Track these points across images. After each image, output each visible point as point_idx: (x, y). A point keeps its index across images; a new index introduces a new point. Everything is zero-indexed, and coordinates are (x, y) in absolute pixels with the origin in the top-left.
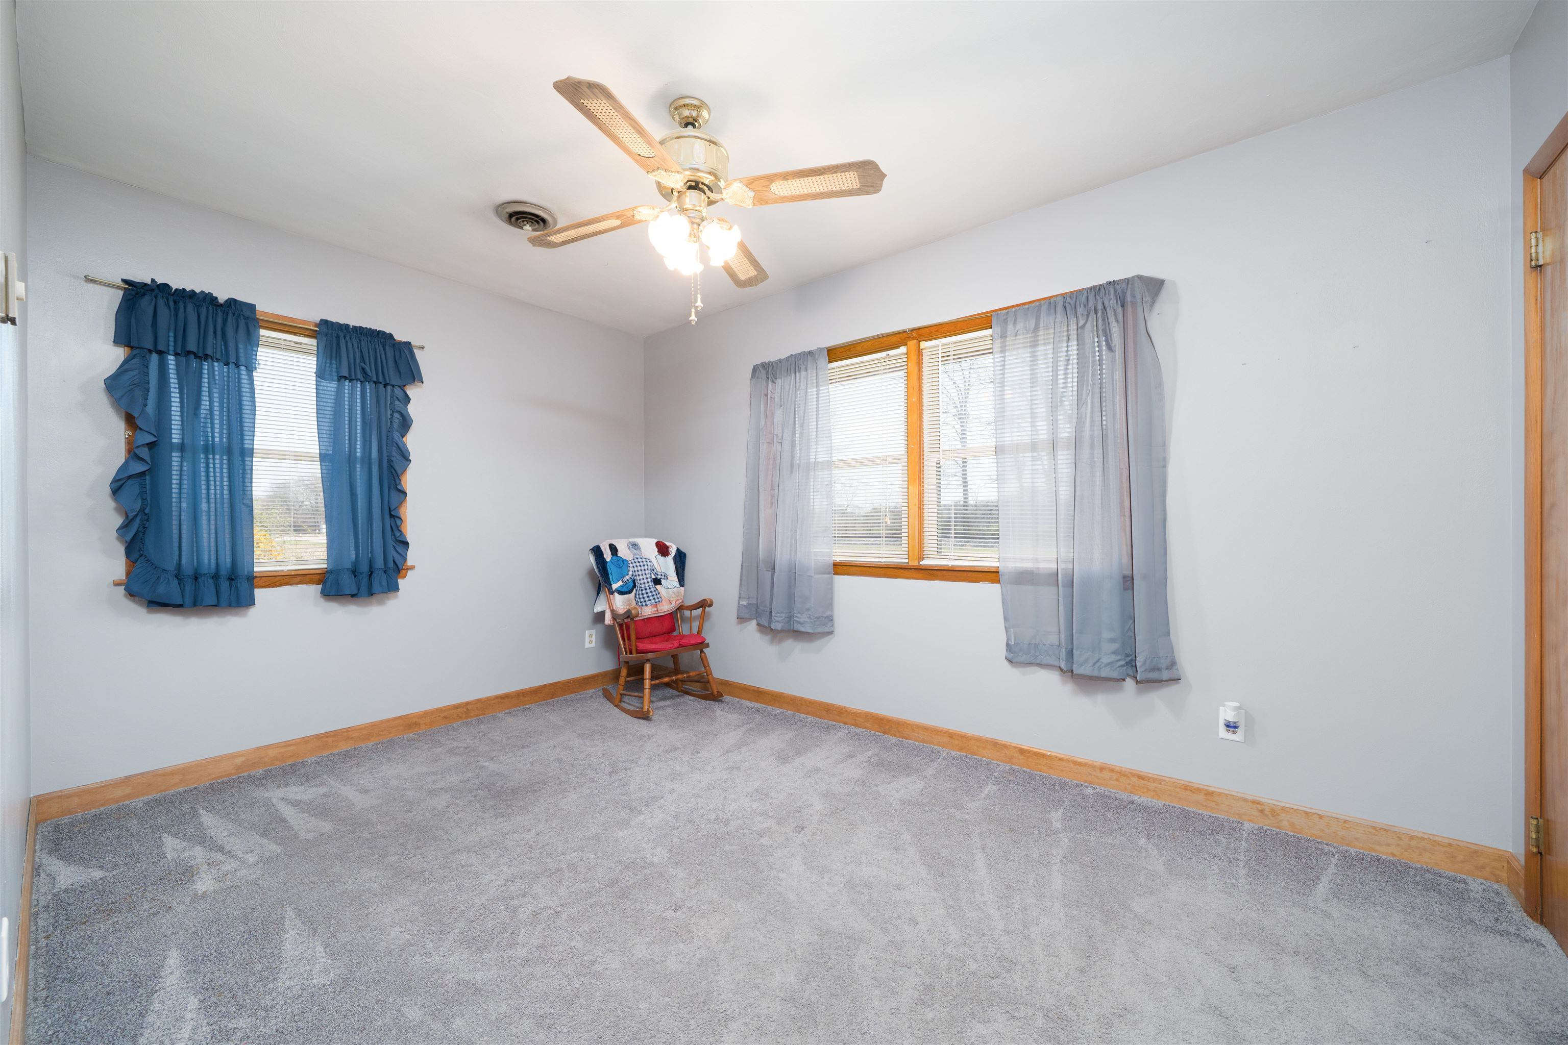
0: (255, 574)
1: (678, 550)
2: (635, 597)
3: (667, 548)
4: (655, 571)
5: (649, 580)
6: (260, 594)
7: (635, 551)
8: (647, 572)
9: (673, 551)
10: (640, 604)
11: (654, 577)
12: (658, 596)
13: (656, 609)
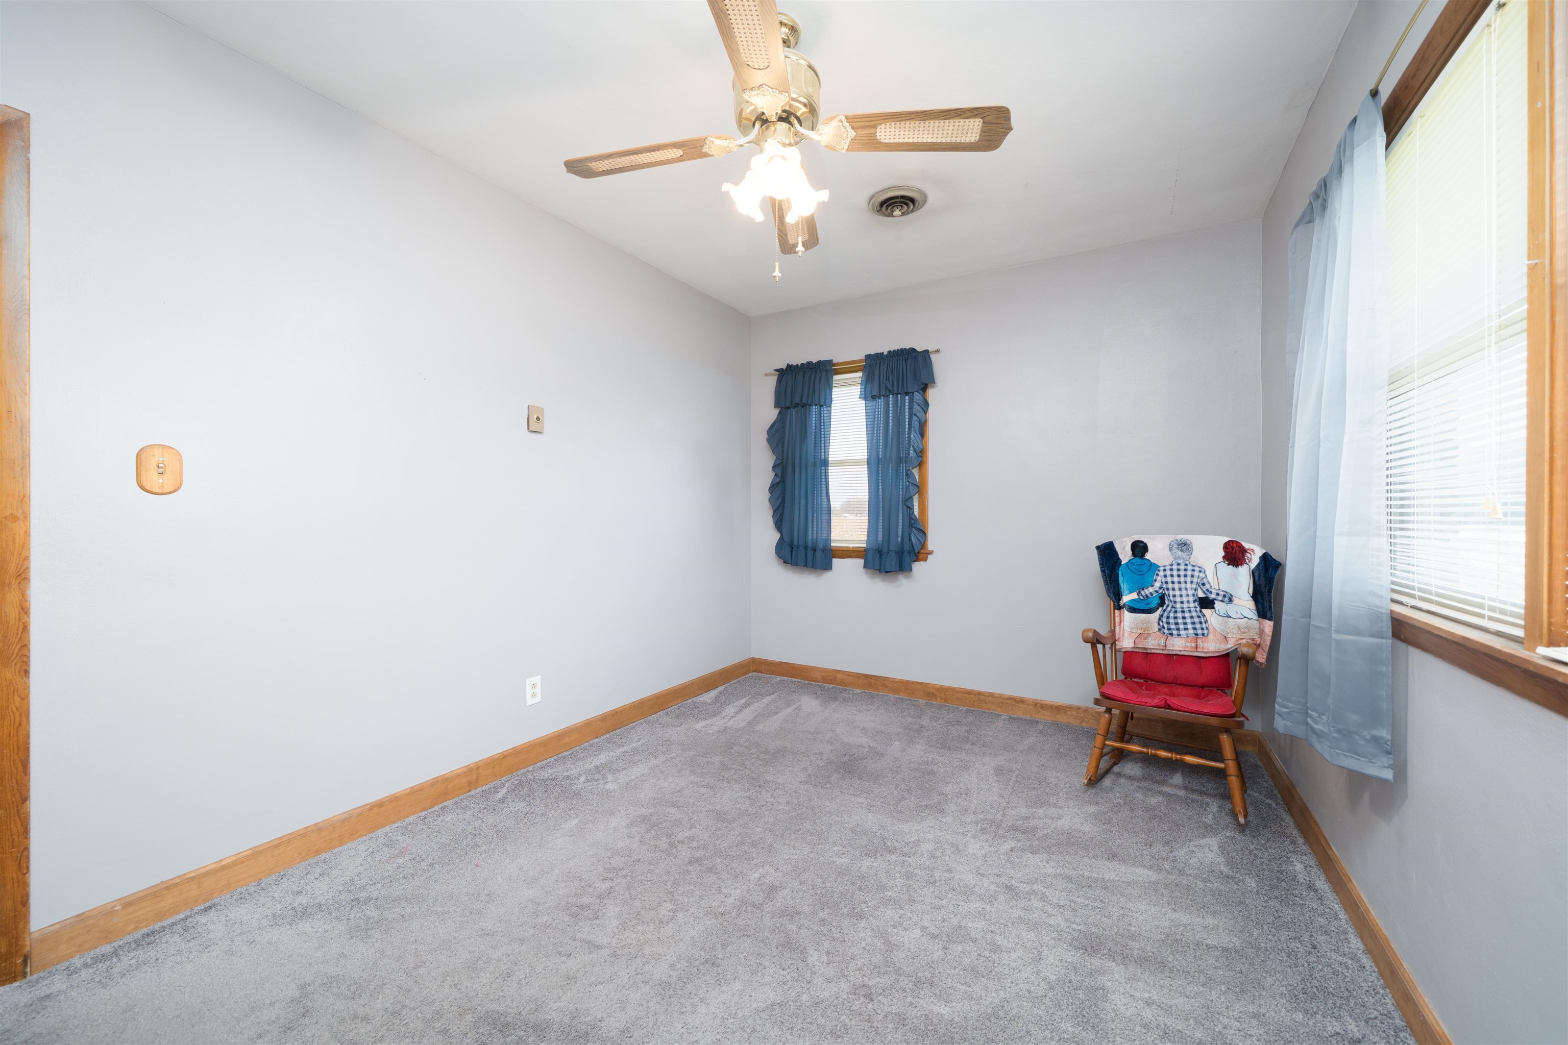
0: (833, 548)
1: (1265, 558)
2: (1160, 619)
3: (1244, 551)
4: (1208, 586)
5: (1191, 599)
6: (836, 562)
7: (1180, 553)
8: (1189, 586)
9: (1254, 560)
10: (1166, 631)
11: (1201, 595)
12: (1204, 626)
13: (1193, 645)
